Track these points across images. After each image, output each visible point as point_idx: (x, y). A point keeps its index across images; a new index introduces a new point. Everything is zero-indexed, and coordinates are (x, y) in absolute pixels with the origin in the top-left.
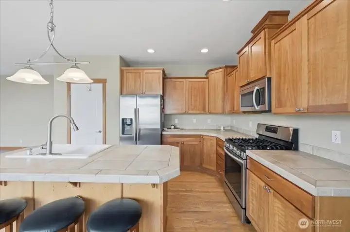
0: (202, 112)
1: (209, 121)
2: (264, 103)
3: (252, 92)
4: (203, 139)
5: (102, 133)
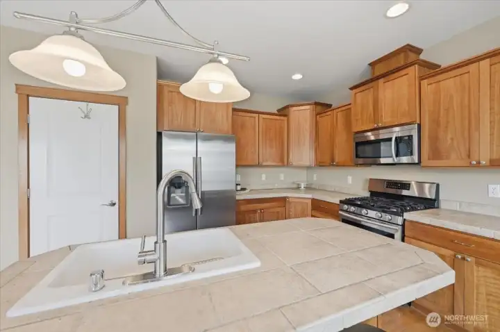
0: (280, 164)
1: (282, 177)
2: (411, 154)
3: (390, 140)
4: (290, 203)
5: (117, 206)
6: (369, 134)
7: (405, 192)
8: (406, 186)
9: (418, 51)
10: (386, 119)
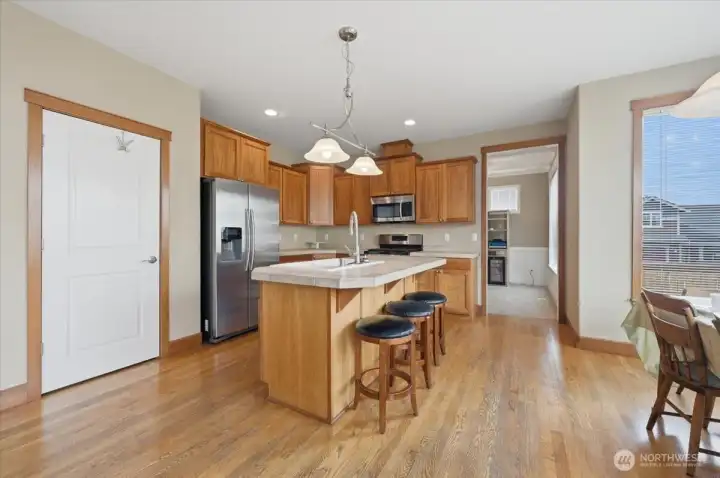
3: (399, 204)
5: (158, 262)
6: (387, 198)
7: (405, 243)
8: (405, 238)
9: (411, 145)
10: (397, 190)
